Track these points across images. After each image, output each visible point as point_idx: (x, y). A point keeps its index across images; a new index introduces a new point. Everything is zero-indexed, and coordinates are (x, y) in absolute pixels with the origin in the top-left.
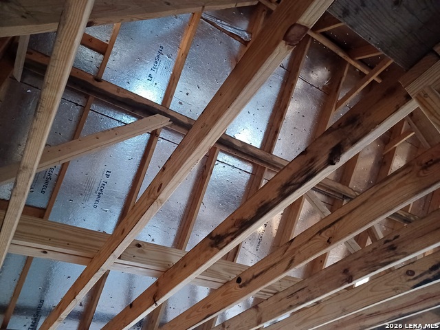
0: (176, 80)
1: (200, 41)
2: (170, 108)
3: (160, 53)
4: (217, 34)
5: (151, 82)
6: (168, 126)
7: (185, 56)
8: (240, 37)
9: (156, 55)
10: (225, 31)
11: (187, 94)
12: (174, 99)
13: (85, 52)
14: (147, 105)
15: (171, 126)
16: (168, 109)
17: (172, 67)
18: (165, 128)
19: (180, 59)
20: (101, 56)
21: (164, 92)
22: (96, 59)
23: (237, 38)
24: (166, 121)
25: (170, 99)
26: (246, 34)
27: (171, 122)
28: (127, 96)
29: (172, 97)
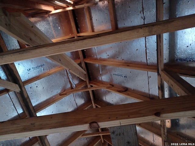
0: (38, 79)
1: (59, 75)
2: (25, 86)
3: (42, 66)
4: (66, 77)
5: (28, 72)
6: (17, 92)
7: (49, 75)
8: (72, 85)
9: (39, 65)
10: (69, 79)
11: (37, 87)
12: (30, 85)
13: (14, 41)
14: (17, 78)
15: (18, 93)
16: (24, 86)
17: (40, 73)
18: (15, 92)
19: (46, 74)
20: (19, 48)
21: (29, 79)
22: (16, 47)
23: (71, 84)
24: (18, 90)
25: (28, 83)
26: (75, 86)
27: (20, 92)
28: (13, 68)
29: (30, 83)
